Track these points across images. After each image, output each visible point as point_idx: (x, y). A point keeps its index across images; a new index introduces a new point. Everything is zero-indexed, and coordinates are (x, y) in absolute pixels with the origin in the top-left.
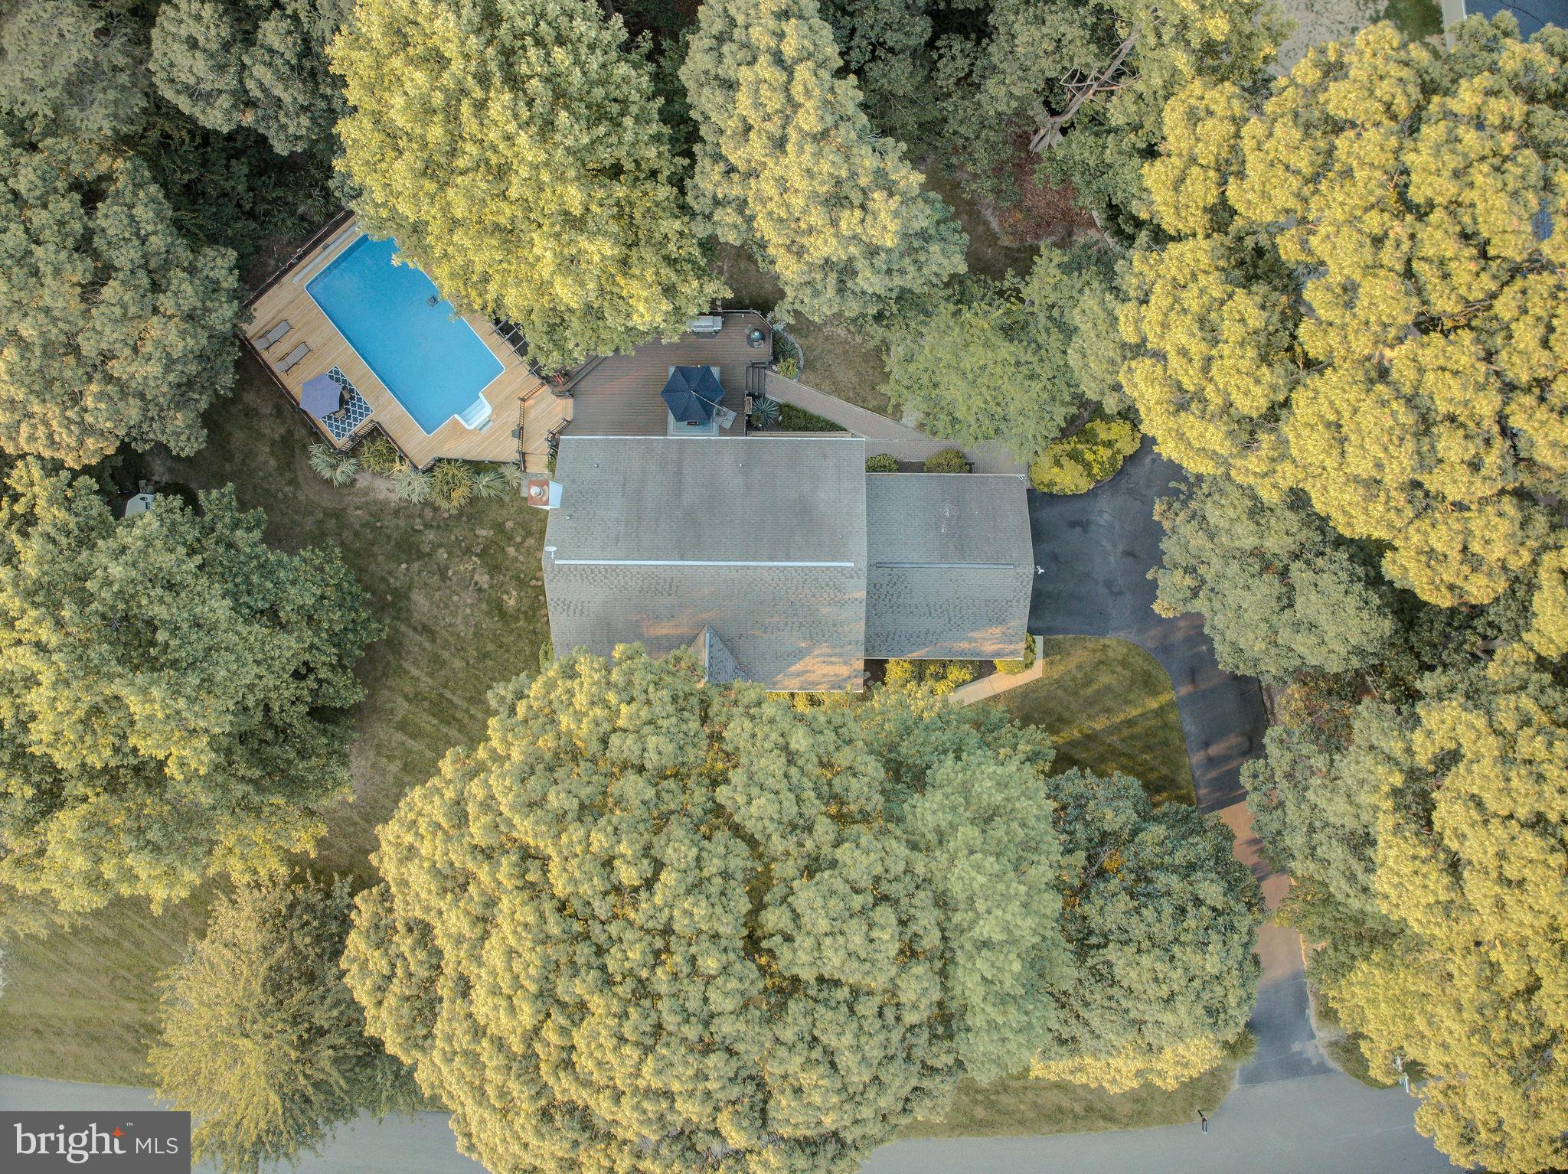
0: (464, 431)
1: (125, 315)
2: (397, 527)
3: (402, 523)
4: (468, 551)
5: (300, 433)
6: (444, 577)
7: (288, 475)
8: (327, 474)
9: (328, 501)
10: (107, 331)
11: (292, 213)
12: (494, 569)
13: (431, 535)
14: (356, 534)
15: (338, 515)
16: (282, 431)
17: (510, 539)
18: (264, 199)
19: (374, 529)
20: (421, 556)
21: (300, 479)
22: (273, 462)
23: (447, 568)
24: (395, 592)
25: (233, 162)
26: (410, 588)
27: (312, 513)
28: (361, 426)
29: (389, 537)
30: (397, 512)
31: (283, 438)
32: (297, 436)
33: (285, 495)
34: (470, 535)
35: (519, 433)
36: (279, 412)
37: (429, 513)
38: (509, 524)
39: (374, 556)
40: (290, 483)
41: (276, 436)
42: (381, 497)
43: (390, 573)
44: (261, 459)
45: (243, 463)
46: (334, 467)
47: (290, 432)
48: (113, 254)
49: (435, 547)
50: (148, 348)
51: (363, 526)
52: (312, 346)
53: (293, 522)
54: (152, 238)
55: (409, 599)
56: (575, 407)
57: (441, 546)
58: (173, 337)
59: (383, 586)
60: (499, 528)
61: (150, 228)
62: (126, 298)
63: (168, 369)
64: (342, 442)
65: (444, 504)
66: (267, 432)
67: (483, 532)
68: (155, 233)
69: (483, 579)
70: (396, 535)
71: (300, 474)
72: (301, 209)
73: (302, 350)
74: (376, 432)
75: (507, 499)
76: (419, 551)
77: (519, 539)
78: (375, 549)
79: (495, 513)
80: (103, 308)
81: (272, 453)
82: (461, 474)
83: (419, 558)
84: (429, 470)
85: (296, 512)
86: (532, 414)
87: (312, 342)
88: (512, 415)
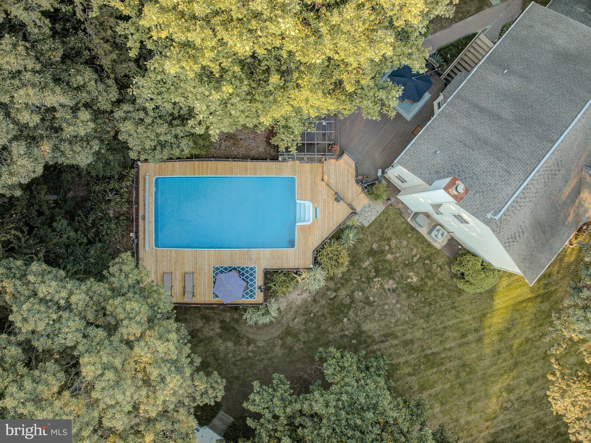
0: (310, 227)
1: (116, 371)
2: (322, 307)
3: (323, 302)
4: (369, 280)
5: (227, 316)
6: (370, 304)
7: (244, 341)
8: (266, 320)
9: (276, 332)
10: (120, 397)
11: (110, 220)
12: (391, 274)
13: (343, 293)
14: (306, 331)
15: (288, 332)
16: (217, 325)
17: (383, 252)
18: (88, 229)
19: (312, 320)
20: (349, 307)
21: (251, 336)
22: (230, 344)
23: (367, 298)
24: (354, 336)
25: (54, 224)
26: (359, 326)
27: (274, 346)
28: (259, 280)
29: (323, 315)
30: (315, 300)
31: (221, 328)
32: (228, 320)
33: (253, 352)
34: (362, 271)
35: (338, 198)
36: (207, 319)
37: (332, 285)
38: (375, 246)
39: (326, 331)
40: (249, 344)
41: (218, 331)
42: (299, 302)
43: (342, 330)
44: (222, 348)
45: (216, 360)
46: (267, 312)
47: (223, 322)
48: (60, 340)
49: (351, 295)
50: (154, 373)
51: (305, 324)
52: (191, 270)
53: (270, 359)
54: (73, 299)
55: (364, 332)
56: (351, 155)
57: (353, 292)
58: (160, 347)
59: (346, 340)
60: (372, 253)
61: (64, 294)
62: (105, 359)
64: (259, 297)
66: (211, 333)
67: (367, 263)
68: (71, 293)
69: (390, 284)
70: (326, 311)
71: (248, 335)
72: (111, 213)
73: (188, 278)
74: (269, 275)
75: (361, 236)
76: (345, 306)
77: (387, 248)
78: (323, 327)
79: (363, 249)
80: (98, 386)
81: (225, 340)
82: (335, 246)
83: (349, 309)
84: (316, 262)
85: (267, 353)
86: (332, 183)
87: (188, 268)
88: (324, 192)
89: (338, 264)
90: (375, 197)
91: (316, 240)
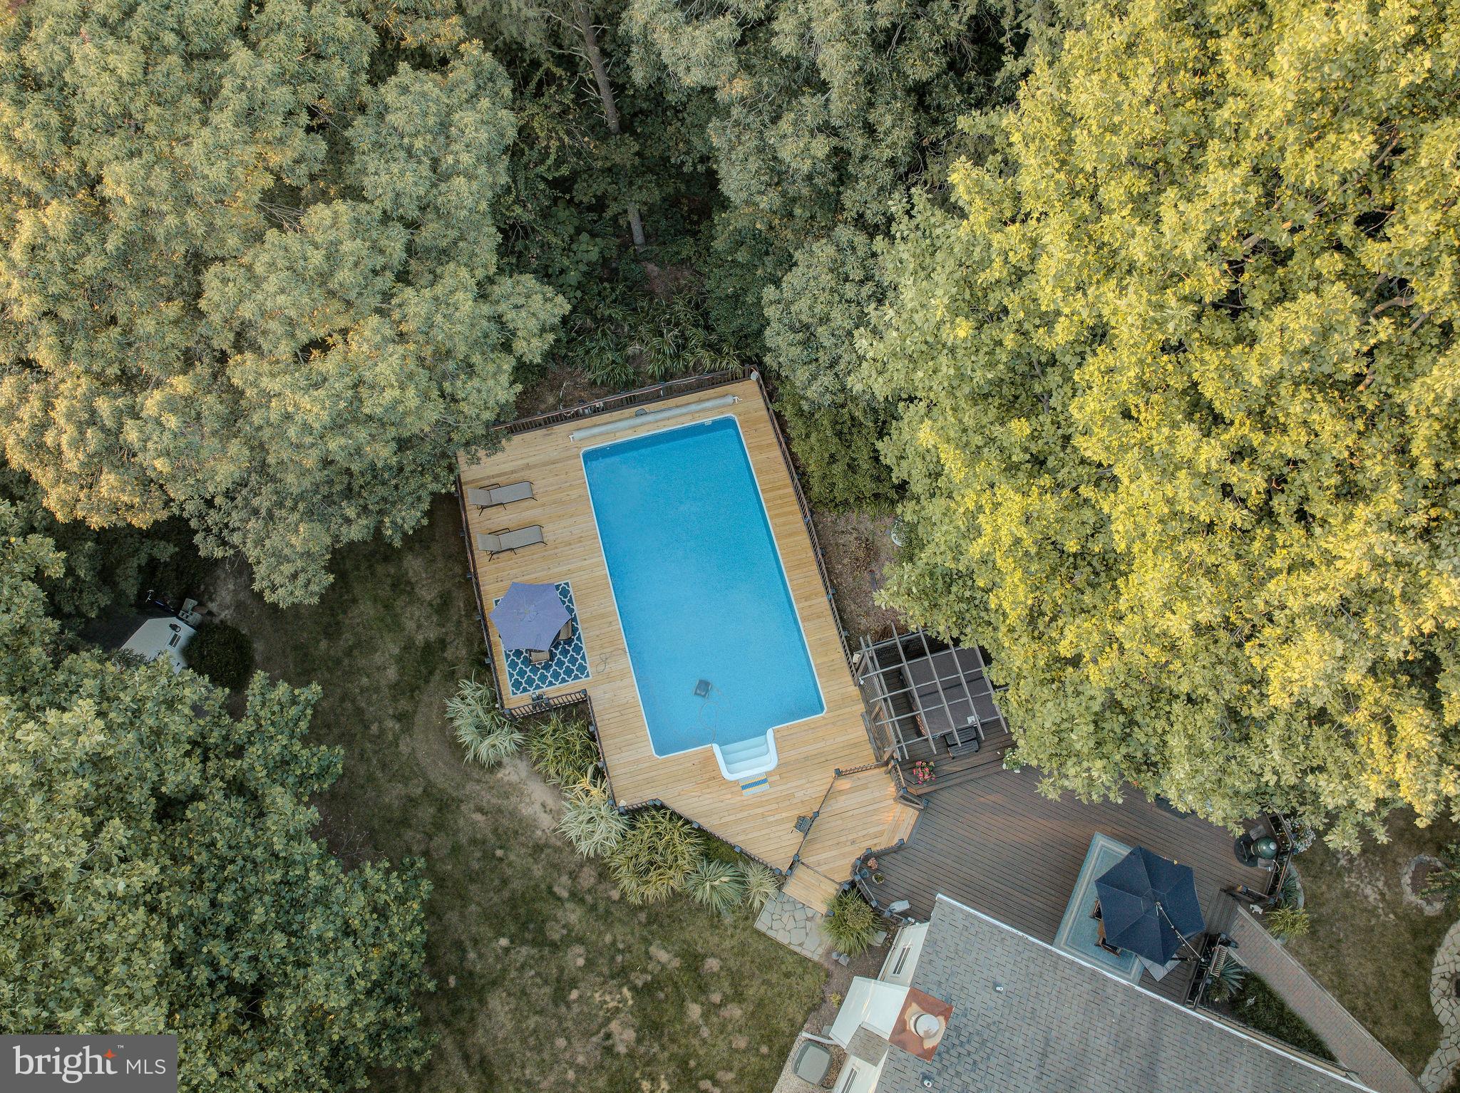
0: (716, 777)
1: (323, 277)
2: (526, 873)
3: (538, 871)
4: (621, 974)
5: (458, 651)
6: (559, 997)
7: (404, 704)
8: (467, 735)
9: (441, 774)
10: (271, 285)
11: (620, 347)
12: (651, 1028)
13: (573, 915)
14: (456, 849)
15: (445, 805)
16: (432, 636)
17: (703, 989)
18: (589, 312)
19: (488, 856)
20: (540, 941)
21: (419, 720)
22: (392, 673)
23: (573, 984)
24: (468, 978)
25: (584, 237)
26: (494, 983)
27: (406, 780)
28: (559, 691)
29: (505, 882)
30: (538, 849)
31: (428, 646)
32: (449, 654)
33: (382, 732)
34: (638, 948)
35: (805, 824)
36: (443, 607)
37: (588, 878)
38: (712, 964)
39: (464, 899)
40: (399, 717)
41: (420, 639)
42: (526, 811)
43: (476, 942)
44: (378, 658)
45: (349, 653)
46: (484, 732)
47: (443, 644)
48: (373, 163)
49: (572, 938)
50: (328, 364)
51: (473, 841)
52: (549, 537)
53: (371, 778)
54: (459, 182)
55: (482, 1002)
56: (919, 826)
57: (581, 940)
58: (387, 367)
59: (452, 958)
60: (693, 961)
61: (466, 159)
62: (348, 246)
63: (338, 425)
64: (518, 701)
65: (628, 882)
66: (410, 625)
67: (663, 956)
68: (470, 177)
69: (624, 1035)
70: (516, 885)
71: (422, 709)
72: (633, 349)
73: (530, 536)
74: (579, 710)
75: (728, 920)
76: (541, 930)
77: (716, 998)
78: (473, 888)
79: (696, 933)
80: (291, 239)
81: (399, 660)
82: (687, 849)
83: (534, 943)
84: (633, 814)
85: (384, 766)
86: (840, 804)
87: (551, 531)
88: (809, 789)
89: (642, 874)
90: (837, 921)
91: (689, 802)
